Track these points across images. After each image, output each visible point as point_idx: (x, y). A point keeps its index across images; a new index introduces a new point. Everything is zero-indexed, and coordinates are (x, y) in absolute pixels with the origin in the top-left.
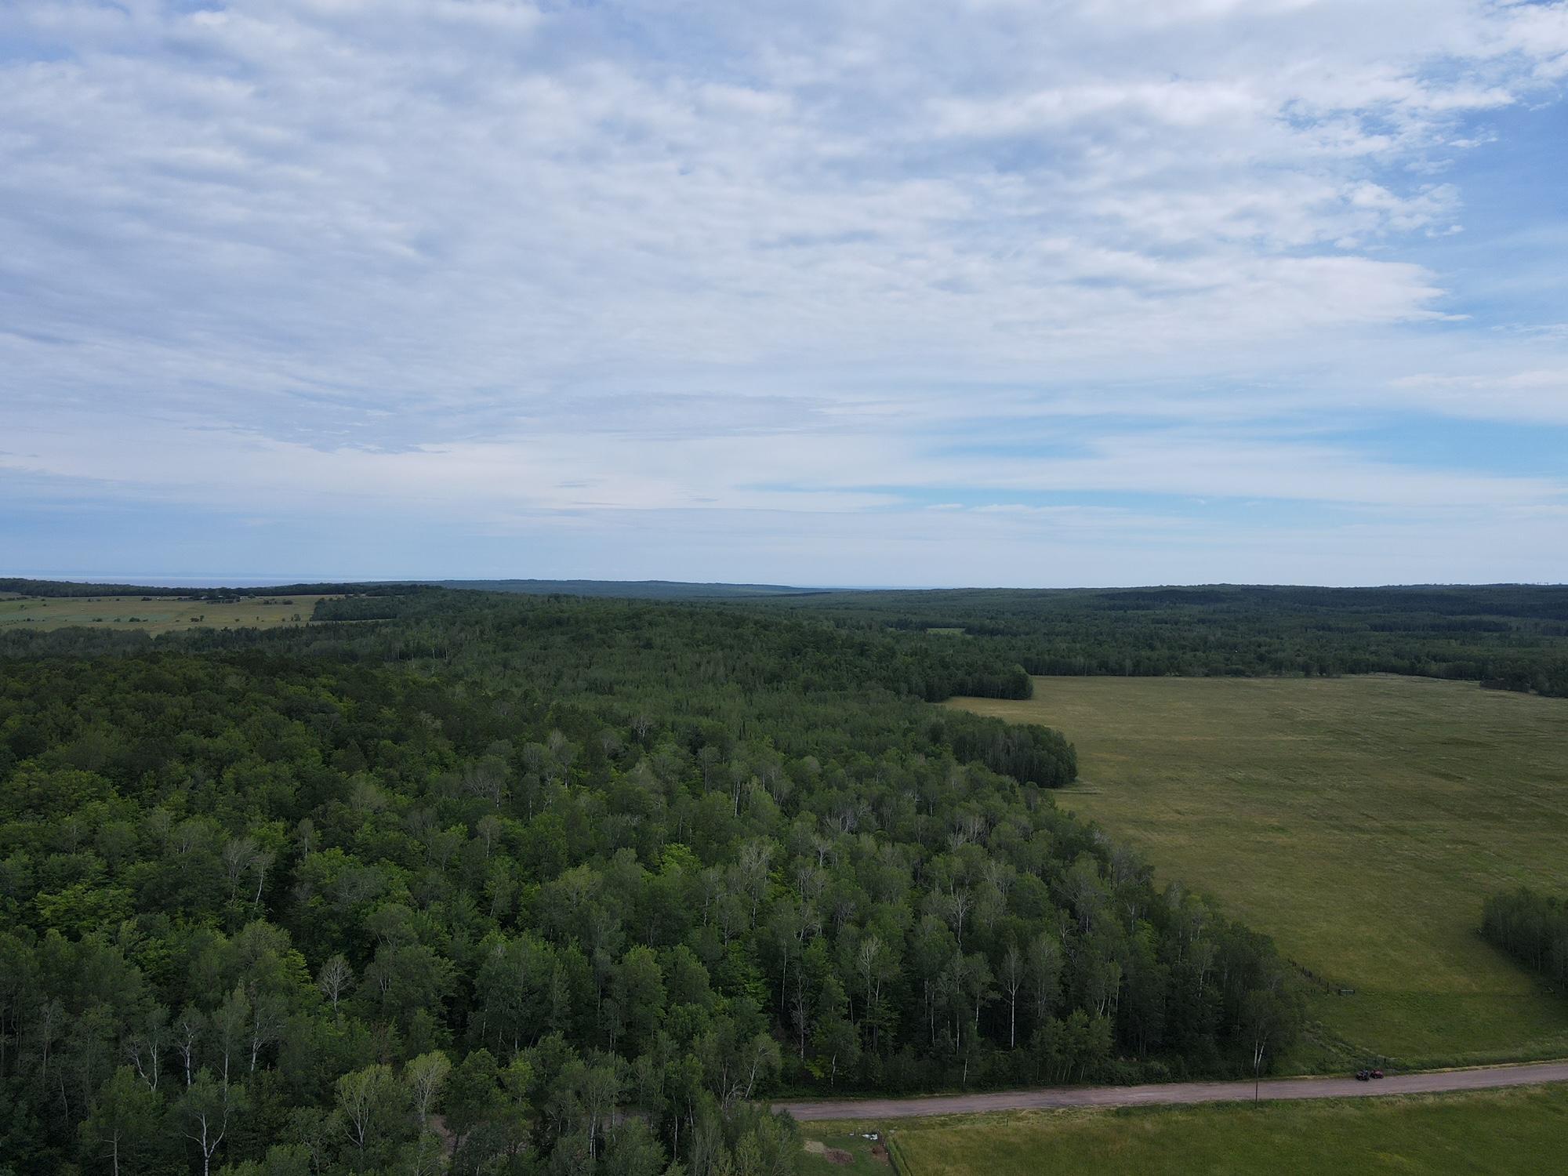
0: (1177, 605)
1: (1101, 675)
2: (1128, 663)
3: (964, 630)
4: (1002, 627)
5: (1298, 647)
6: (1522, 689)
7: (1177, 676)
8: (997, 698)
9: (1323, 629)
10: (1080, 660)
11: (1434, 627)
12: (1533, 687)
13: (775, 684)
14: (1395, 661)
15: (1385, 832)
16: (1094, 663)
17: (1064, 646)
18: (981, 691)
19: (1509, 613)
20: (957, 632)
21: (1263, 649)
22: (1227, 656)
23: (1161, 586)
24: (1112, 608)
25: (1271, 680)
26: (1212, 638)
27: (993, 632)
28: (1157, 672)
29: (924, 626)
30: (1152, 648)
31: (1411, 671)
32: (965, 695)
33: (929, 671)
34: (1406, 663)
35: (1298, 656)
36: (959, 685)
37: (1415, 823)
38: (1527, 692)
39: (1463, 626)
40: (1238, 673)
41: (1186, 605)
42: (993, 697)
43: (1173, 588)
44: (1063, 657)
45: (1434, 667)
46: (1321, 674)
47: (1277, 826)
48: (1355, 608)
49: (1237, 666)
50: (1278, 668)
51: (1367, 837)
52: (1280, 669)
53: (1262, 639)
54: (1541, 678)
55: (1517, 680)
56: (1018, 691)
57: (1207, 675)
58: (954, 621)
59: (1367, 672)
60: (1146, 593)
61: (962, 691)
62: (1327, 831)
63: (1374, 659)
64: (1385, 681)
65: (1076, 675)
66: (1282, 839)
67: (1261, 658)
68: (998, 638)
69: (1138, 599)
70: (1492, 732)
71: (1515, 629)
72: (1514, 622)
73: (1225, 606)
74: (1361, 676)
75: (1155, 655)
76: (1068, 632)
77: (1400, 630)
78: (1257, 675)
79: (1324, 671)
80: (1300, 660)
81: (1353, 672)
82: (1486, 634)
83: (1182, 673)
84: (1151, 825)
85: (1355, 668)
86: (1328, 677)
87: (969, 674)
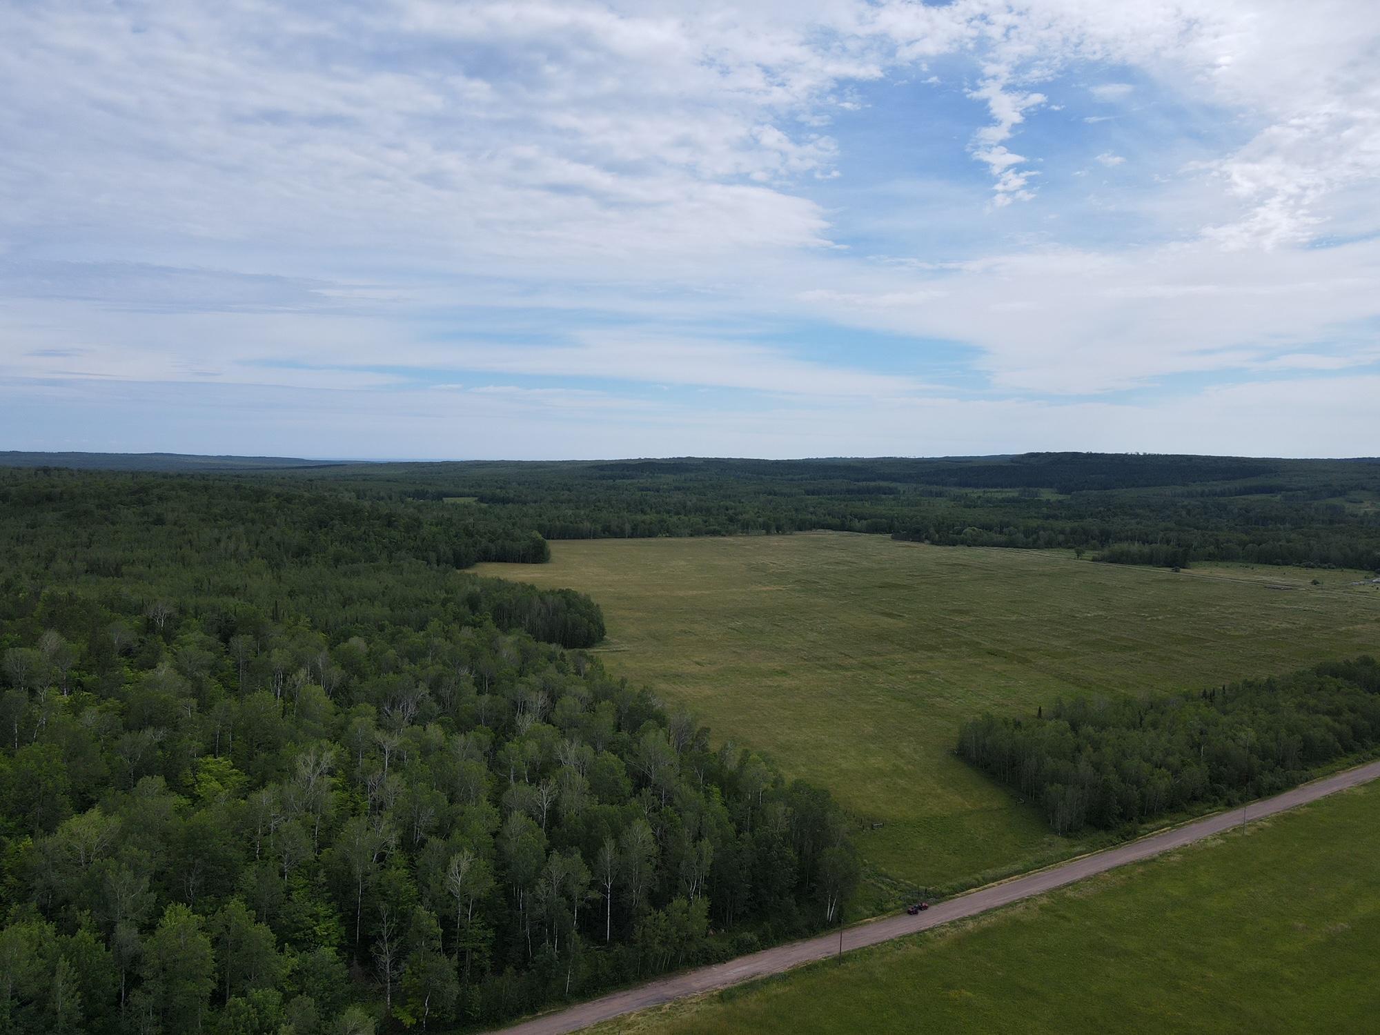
0: (656, 475)
1: (605, 538)
2: (628, 527)
3: (477, 499)
4: (512, 495)
5: (756, 509)
6: (921, 540)
7: (666, 536)
8: (518, 562)
9: (770, 494)
10: (587, 525)
11: (849, 491)
12: (927, 538)
14: (829, 520)
15: (861, 668)
16: (599, 527)
17: (570, 512)
18: (503, 557)
19: (895, 480)
20: (472, 501)
21: (731, 512)
22: (705, 518)
23: (640, 459)
24: (603, 477)
25: (741, 538)
26: (689, 503)
27: (505, 501)
28: (651, 534)
29: (439, 497)
30: (643, 512)
31: (842, 528)
32: (489, 561)
33: (455, 540)
34: (837, 521)
35: (759, 517)
36: (484, 552)
37: (881, 658)
38: (923, 542)
39: (869, 491)
40: (714, 533)
41: (662, 475)
42: (515, 562)
43: (650, 461)
44: (571, 522)
45: (857, 524)
46: (778, 532)
47: (780, 670)
48: (790, 476)
49: (714, 527)
50: (746, 528)
51: (850, 674)
52: (748, 528)
53: (729, 503)
54: (932, 530)
55: (914, 533)
56: (537, 555)
57: (691, 535)
58: (466, 490)
59: (810, 529)
60: (630, 465)
61: (487, 557)
62: (819, 671)
63: (814, 518)
64: (825, 536)
65: (583, 538)
66: (786, 682)
67: (731, 520)
69: (623, 470)
71: (902, 492)
72: (900, 486)
73: (693, 475)
74: (807, 532)
75: (647, 518)
76: (571, 500)
77: (825, 493)
78: (730, 534)
79: (780, 529)
80: (761, 520)
81: (800, 530)
82: (884, 496)
83: (671, 534)
84: (678, 678)
85: (802, 526)
86: (783, 534)
87: (491, 541)
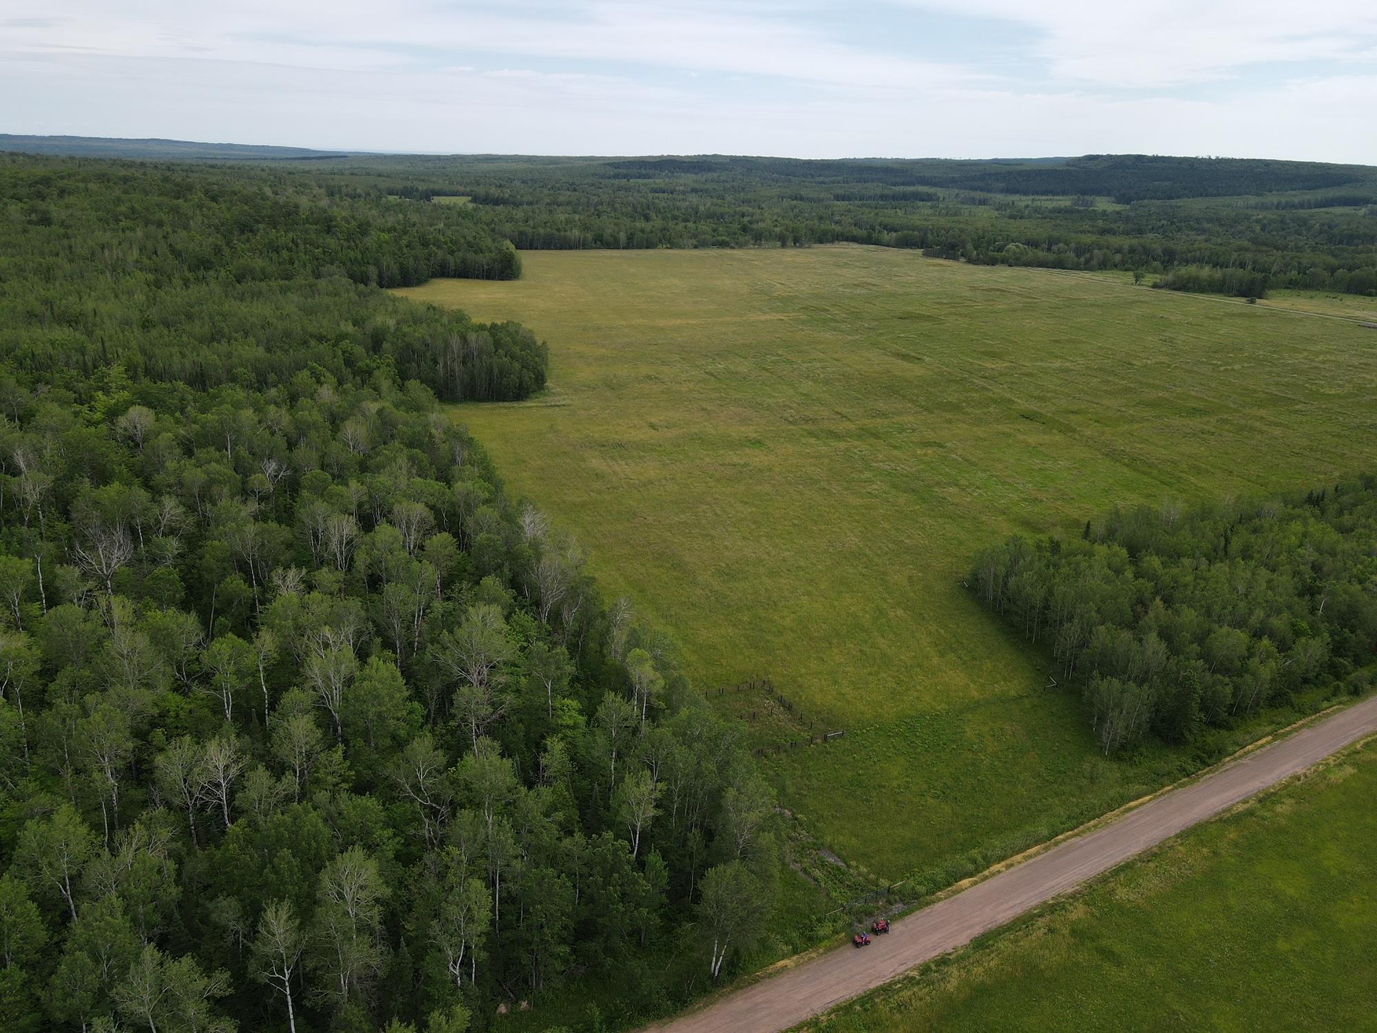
0: (675, 174)
1: (596, 248)
2: (623, 237)
3: (470, 198)
4: (507, 196)
5: (775, 217)
6: (954, 258)
7: (667, 248)
8: (483, 278)
9: (796, 199)
10: (575, 233)
11: (883, 197)
12: (962, 255)
13: (201, 273)
14: (856, 231)
15: (860, 437)
16: (589, 236)
17: (563, 217)
18: (464, 272)
19: (935, 185)
20: (460, 201)
21: (746, 219)
22: (715, 226)
23: (662, 156)
24: (616, 176)
25: (752, 251)
26: (702, 208)
27: (497, 202)
28: (649, 245)
29: (427, 195)
30: (647, 218)
31: (867, 241)
32: (448, 277)
33: (405, 250)
34: (864, 233)
35: (776, 226)
36: (441, 266)
37: (886, 422)
38: (958, 260)
39: (905, 197)
40: (722, 245)
41: (683, 174)
42: (478, 278)
43: (673, 158)
44: (558, 230)
45: (886, 236)
46: (795, 244)
47: (754, 438)
48: (821, 179)
49: (724, 238)
50: (756, 237)
51: (842, 445)
52: (760, 240)
53: (746, 209)
54: (969, 246)
55: (949, 248)
56: (505, 270)
57: (696, 247)
58: (461, 189)
59: (832, 242)
60: (650, 163)
61: (443, 272)
62: (804, 441)
63: (838, 228)
64: (847, 250)
65: (571, 248)
66: (758, 458)
67: (745, 229)
68: (500, 208)
69: (640, 168)
70: (938, 303)
71: (941, 199)
72: (940, 192)
73: (715, 175)
74: (828, 245)
75: (648, 226)
76: (571, 202)
77: (856, 199)
78: (741, 246)
79: (797, 241)
80: (777, 230)
81: (821, 242)
82: (921, 203)
83: (673, 245)
84: (619, 448)
85: (823, 238)
86: (801, 247)
87: (451, 253)
